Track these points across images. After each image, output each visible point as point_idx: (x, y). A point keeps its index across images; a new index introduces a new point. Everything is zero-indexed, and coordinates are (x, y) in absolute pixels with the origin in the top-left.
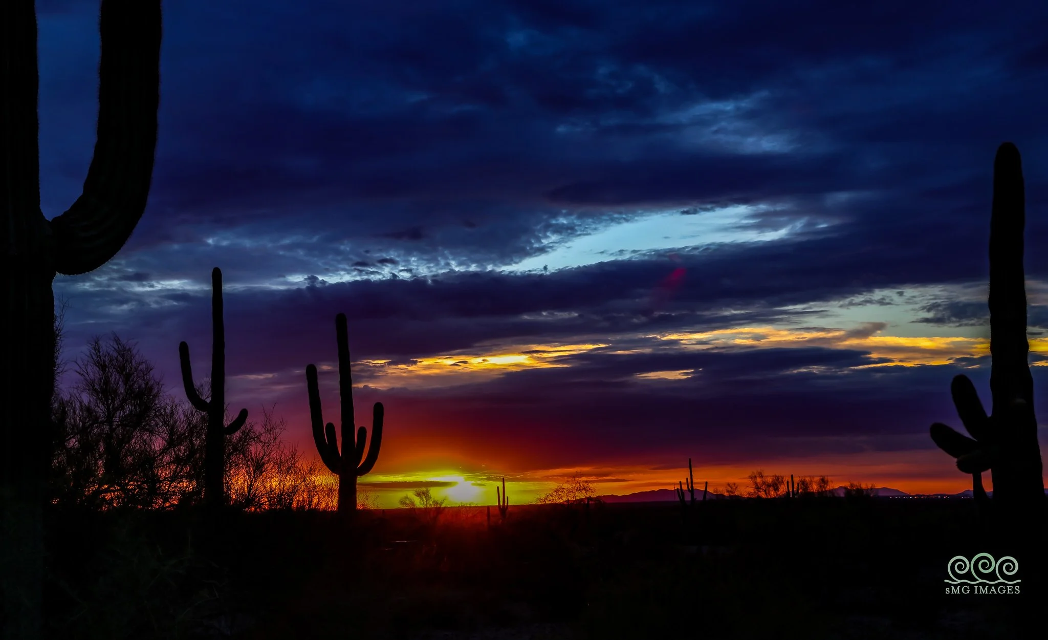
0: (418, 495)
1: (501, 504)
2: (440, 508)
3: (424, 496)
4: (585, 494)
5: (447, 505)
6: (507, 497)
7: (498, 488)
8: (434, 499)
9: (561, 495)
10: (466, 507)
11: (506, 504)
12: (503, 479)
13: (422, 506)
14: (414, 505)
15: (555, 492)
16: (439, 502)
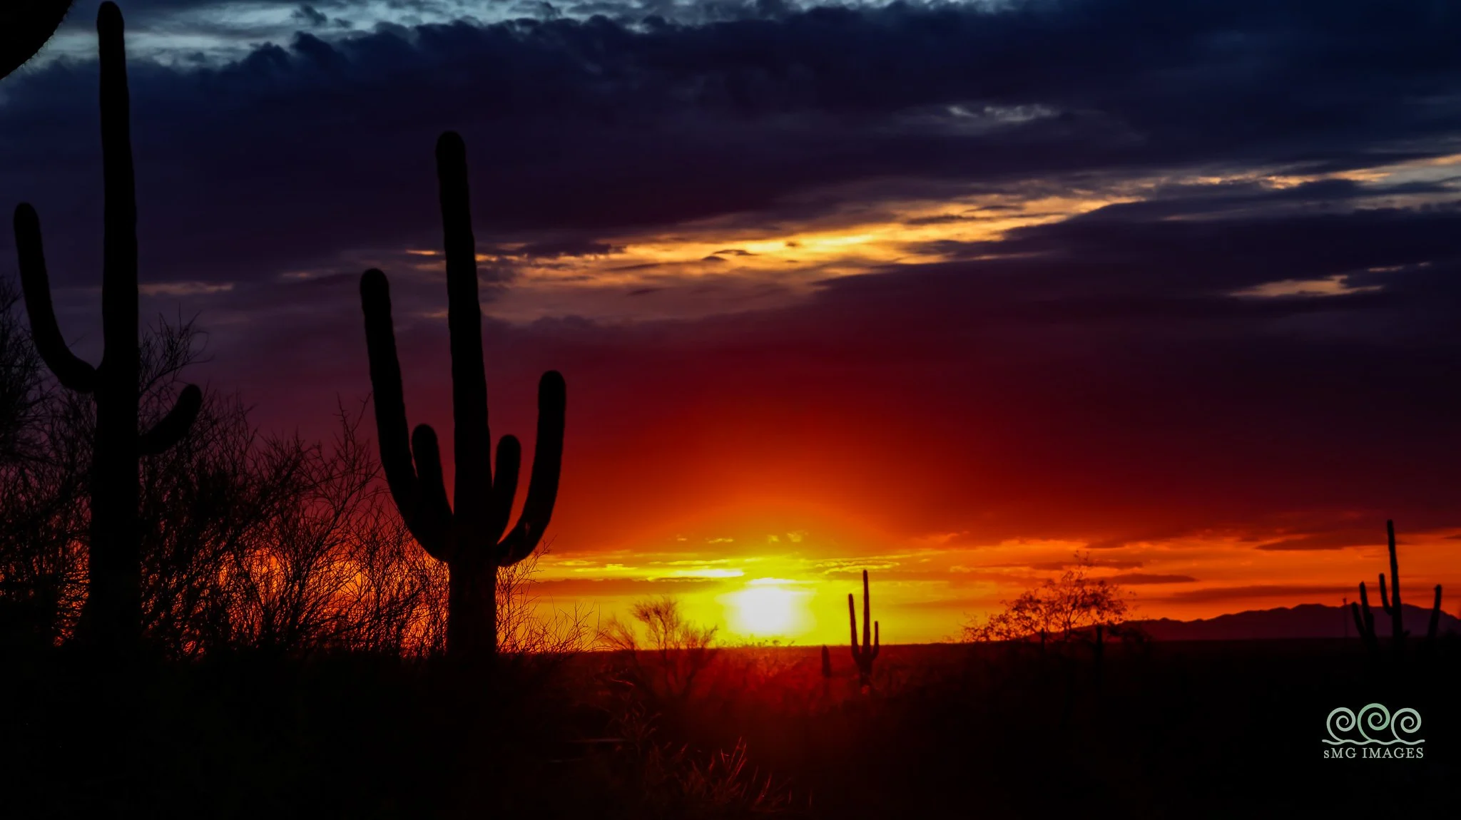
0: (644, 615)
1: (860, 641)
2: (702, 650)
3: (659, 620)
4: (1097, 617)
5: (721, 645)
6: (876, 624)
7: (851, 597)
8: (687, 626)
9: (1030, 618)
10: (767, 649)
11: (872, 642)
12: (865, 573)
13: (653, 646)
14: (632, 644)
15: (1015, 609)
16: (701, 636)
